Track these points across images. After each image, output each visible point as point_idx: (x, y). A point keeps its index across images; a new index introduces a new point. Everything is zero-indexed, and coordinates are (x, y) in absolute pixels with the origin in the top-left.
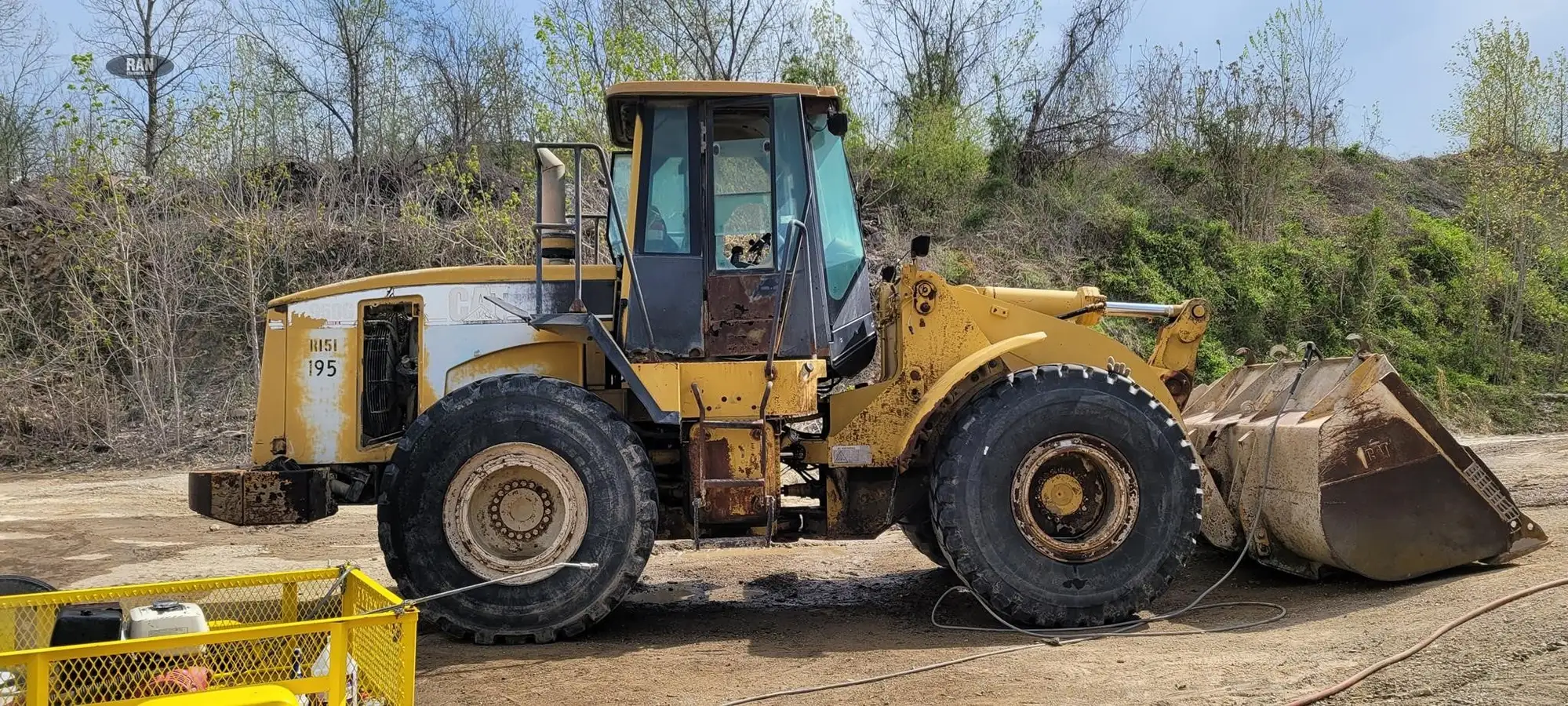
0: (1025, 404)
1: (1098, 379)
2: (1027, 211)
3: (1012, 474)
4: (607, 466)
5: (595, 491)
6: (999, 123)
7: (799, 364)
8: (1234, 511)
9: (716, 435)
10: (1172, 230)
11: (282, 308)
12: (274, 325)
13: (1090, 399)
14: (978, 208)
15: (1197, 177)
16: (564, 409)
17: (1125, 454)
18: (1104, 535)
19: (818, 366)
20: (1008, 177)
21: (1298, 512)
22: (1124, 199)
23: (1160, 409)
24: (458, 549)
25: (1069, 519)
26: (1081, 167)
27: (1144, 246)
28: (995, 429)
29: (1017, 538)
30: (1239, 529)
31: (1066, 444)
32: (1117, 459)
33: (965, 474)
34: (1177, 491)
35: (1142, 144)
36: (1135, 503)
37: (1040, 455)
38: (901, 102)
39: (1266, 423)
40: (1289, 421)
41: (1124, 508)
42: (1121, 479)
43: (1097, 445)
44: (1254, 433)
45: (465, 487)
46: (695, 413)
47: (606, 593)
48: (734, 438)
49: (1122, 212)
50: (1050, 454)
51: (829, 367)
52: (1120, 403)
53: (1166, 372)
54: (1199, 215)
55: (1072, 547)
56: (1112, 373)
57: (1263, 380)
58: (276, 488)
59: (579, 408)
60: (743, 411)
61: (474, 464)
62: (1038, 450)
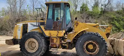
0: (85, 37)
1: (95, 34)
2: (103, 16)
3: (84, 45)
4: (40, 41)
5: (39, 43)
6: (102, 8)
7: (61, 31)
8: (114, 50)
9: (53, 38)
10: (118, 18)
11: (16, 24)
12: (15, 26)
13: (94, 36)
14: (99, 16)
15: (122, 13)
16: (36, 35)
17: (97, 43)
18: (95, 52)
19: (64, 31)
20: (102, 13)
21: (121, 51)
22: (114, 15)
23: (102, 38)
24: (26, 49)
25: (91, 50)
26: (109, 12)
27: (115, 19)
28: (82, 39)
29: (84, 52)
30: (114, 52)
31: (90, 41)
32: (96, 43)
33: (78, 44)
34: (104, 48)
35: (116, 10)
36: (99, 49)
37: (87, 43)
38: (93, 7)
39: (118, 40)
40: (121, 40)
41: (98, 49)
42: (97, 46)
43: (94, 42)
44: (117, 41)
45: (27, 42)
46: (50, 36)
47: (40, 54)
48: (54, 39)
49: (113, 16)
50: (88, 42)
51: (66, 32)
52: (97, 37)
53: (106, 33)
54: (121, 17)
55: (90, 53)
56: (96, 33)
57: (120, 34)
58: (12, 41)
59: (38, 35)
60: (55, 36)
61: (28, 40)
62: (87, 42)
